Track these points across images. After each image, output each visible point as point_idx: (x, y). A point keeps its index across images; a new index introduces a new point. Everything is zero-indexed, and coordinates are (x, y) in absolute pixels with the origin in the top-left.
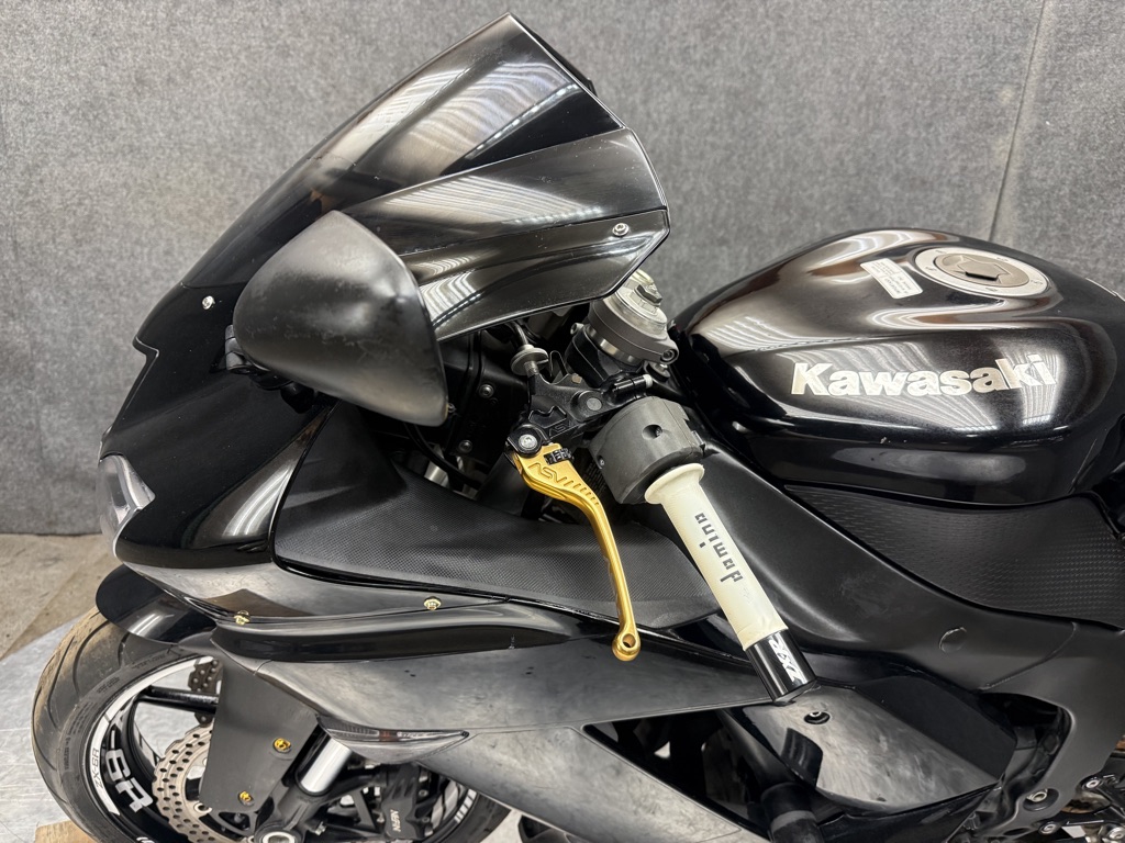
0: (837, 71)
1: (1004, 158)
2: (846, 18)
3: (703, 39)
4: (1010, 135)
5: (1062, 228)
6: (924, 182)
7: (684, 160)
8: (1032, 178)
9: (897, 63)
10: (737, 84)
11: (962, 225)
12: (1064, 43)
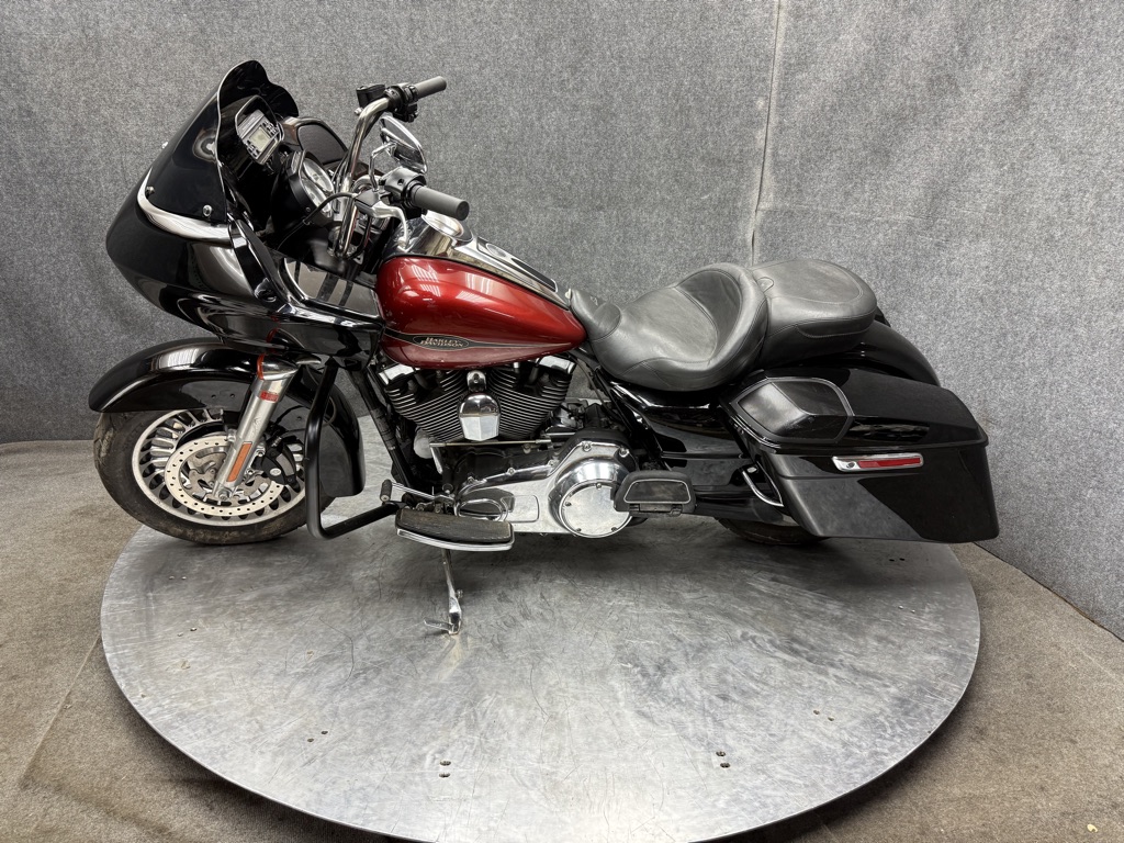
0: (659, 91)
1: (763, 142)
2: (661, 57)
3: (573, 74)
4: (764, 130)
5: (798, 186)
6: (719, 161)
7: (568, 155)
8: (778, 155)
9: (696, 84)
10: (598, 103)
11: (744, 187)
12: (789, 70)
